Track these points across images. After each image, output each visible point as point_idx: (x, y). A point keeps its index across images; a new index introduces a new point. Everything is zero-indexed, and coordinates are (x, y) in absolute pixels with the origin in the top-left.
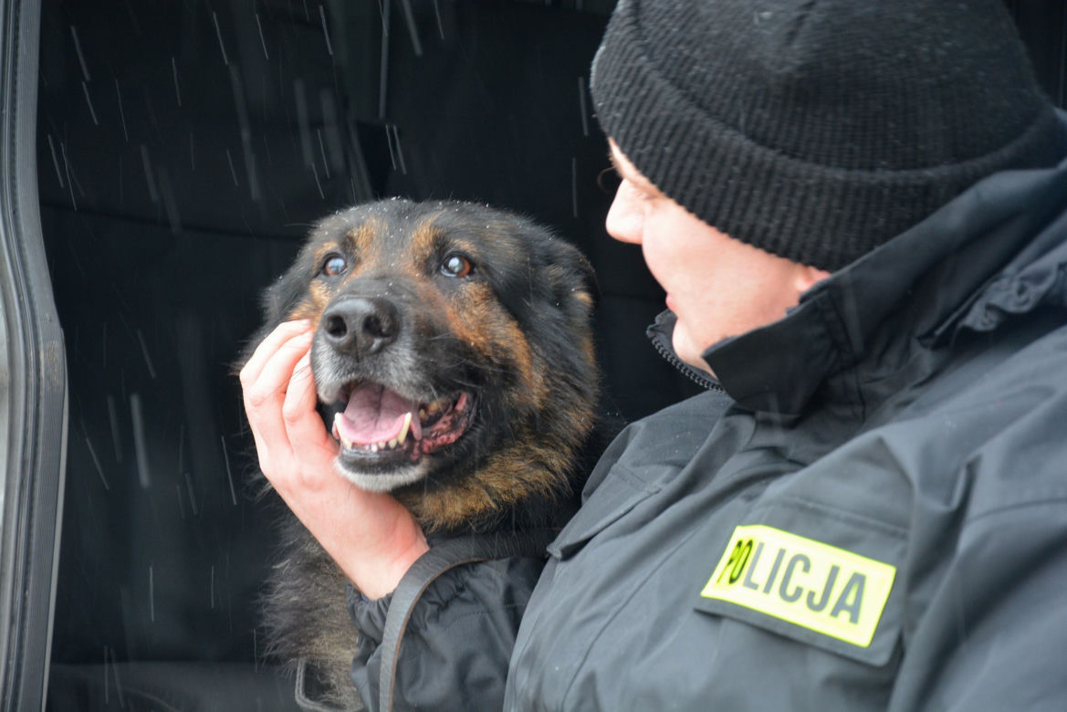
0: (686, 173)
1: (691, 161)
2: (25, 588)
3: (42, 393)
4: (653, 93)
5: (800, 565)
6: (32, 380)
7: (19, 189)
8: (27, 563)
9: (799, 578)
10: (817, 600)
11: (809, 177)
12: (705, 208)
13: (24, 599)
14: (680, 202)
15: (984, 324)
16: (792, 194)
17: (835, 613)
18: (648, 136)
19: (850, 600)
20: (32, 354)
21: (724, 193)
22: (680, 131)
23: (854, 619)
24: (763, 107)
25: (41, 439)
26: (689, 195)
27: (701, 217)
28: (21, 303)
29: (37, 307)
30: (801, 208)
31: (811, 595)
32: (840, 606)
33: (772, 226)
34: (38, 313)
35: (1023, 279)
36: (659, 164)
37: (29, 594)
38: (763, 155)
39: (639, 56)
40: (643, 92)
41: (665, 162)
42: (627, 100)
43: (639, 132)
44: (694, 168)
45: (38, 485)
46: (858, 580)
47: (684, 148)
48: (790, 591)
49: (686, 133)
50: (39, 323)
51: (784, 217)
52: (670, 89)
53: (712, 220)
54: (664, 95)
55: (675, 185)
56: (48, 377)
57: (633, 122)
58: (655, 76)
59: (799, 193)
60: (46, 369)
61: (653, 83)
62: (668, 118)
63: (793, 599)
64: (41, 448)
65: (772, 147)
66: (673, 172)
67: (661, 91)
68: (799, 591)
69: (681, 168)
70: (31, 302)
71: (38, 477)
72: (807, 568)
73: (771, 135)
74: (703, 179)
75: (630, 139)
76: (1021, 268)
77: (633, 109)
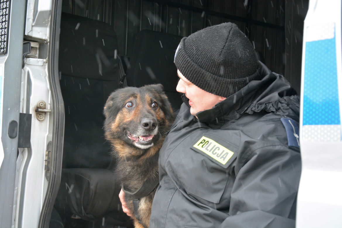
0: (198, 80)
1: (199, 78)
2: (57, 154)
3: (60, 114)
4: (191, 65)
5: (218, 149)
6: (58, 112)
7: (55, 73)
8: (57, 149)
9: (217, 151)
10: (218, 155)
11: (223, 81)
12: (202, 86)
13: (57, 156)
14: (197, 85)
15: (250, 113)
16: (220, 84)
17: (221, 158)
18: (190, 73)
19: (224, 157)
20: (58, 106)
21: (206, 84)
22: (197, 72)
23: (224, 160)
24: (214, 68)
25: (60, 123)
26: (199, 84)
27: (201, 88)
28: (55, 96)
29: (59, 97)
30: (222, 86)
31: (218, 154)
32: (222, 157)
33: (216, 90)
34: (59, 98)
35: (258, 104)
36: (192, 78)
37: (58, 155)
38: (215, 77)
39: (188, 58)
40: (189, 65)
41: (194, 78)
42: (185, 66)
43: (188, 72)
44: (200, 79)
45: (59, 133)
46: (227, 153)
47: (198, 75)
48: (214, 153)
49: (198, 73)
50: (59, 100)
51: (218, 88)
52: (195, 64)
53: (203, 89)
54: (194, 65)
55: (196, 82)
56: (61, 111)
57: (187, 70)
58: (191, 61)
59: (221, 84)
60: (61, 109)
61: (191, 63)
62: (195, 70)
63: (214, 154)
64: (60, 125)
65: (216, 75)
66: (196, 80)
67: (193, 64)
68: (216, 153)
69: (197, 79)
70: (57, 96)
71: (59, 131)
72: (219, 149)
73: (215, 73)
74: (202, 81)
75: (186, 73)
76: (258, 102)
77: (186, 68)
